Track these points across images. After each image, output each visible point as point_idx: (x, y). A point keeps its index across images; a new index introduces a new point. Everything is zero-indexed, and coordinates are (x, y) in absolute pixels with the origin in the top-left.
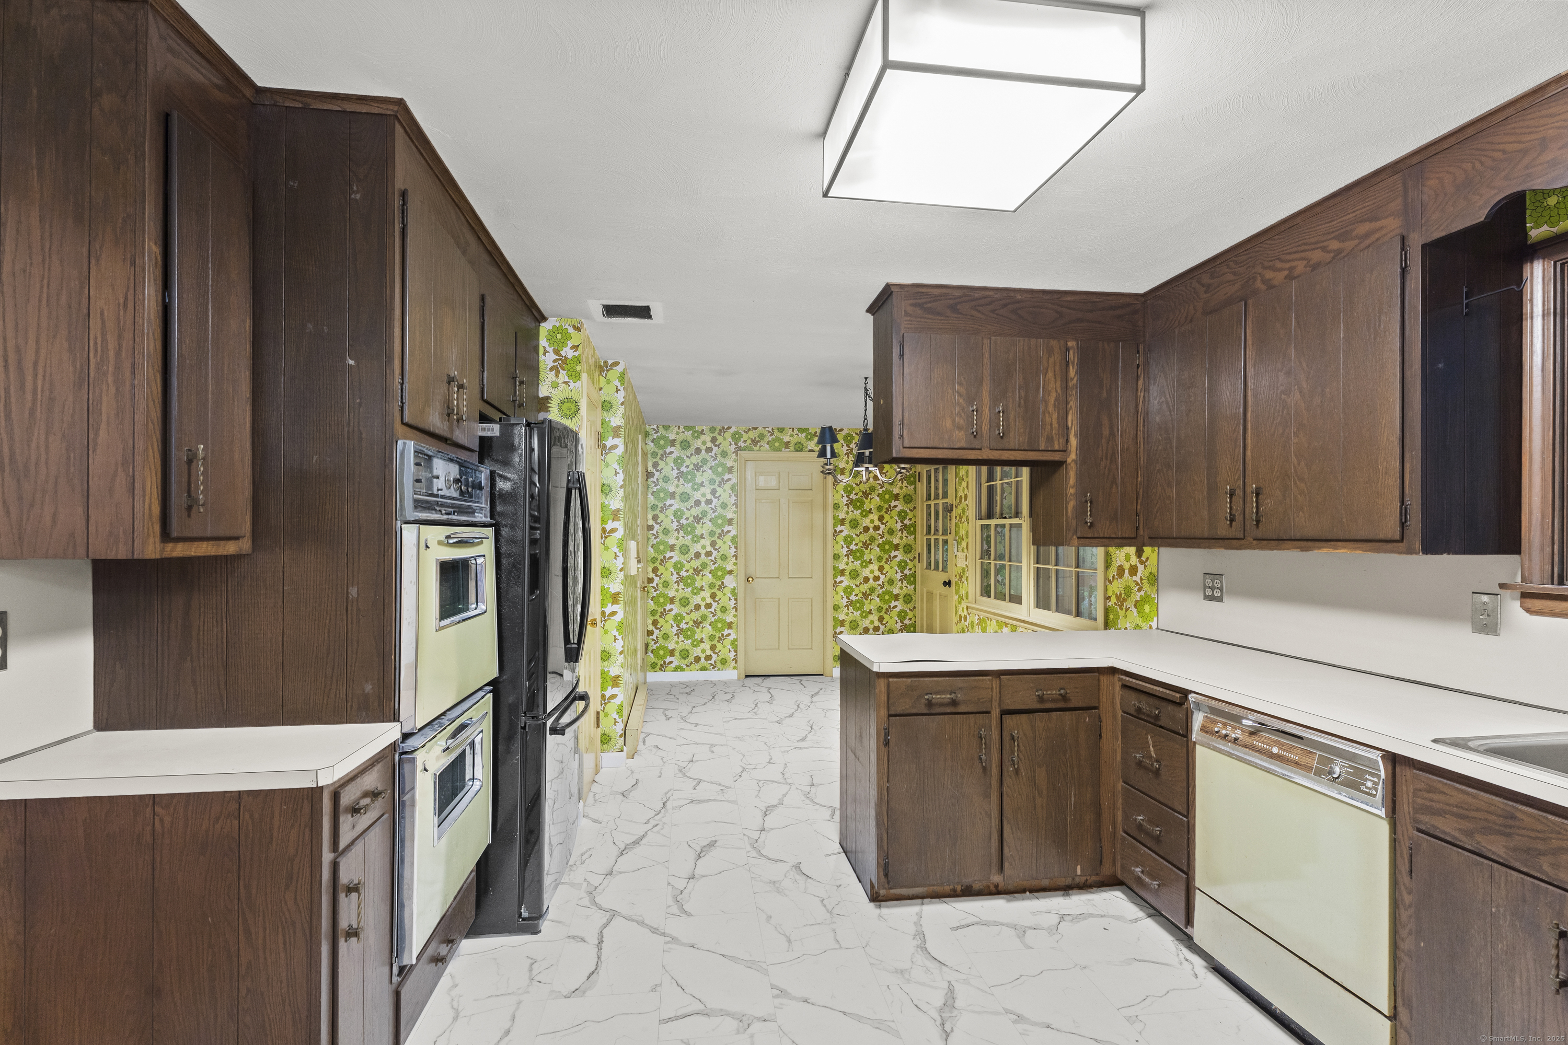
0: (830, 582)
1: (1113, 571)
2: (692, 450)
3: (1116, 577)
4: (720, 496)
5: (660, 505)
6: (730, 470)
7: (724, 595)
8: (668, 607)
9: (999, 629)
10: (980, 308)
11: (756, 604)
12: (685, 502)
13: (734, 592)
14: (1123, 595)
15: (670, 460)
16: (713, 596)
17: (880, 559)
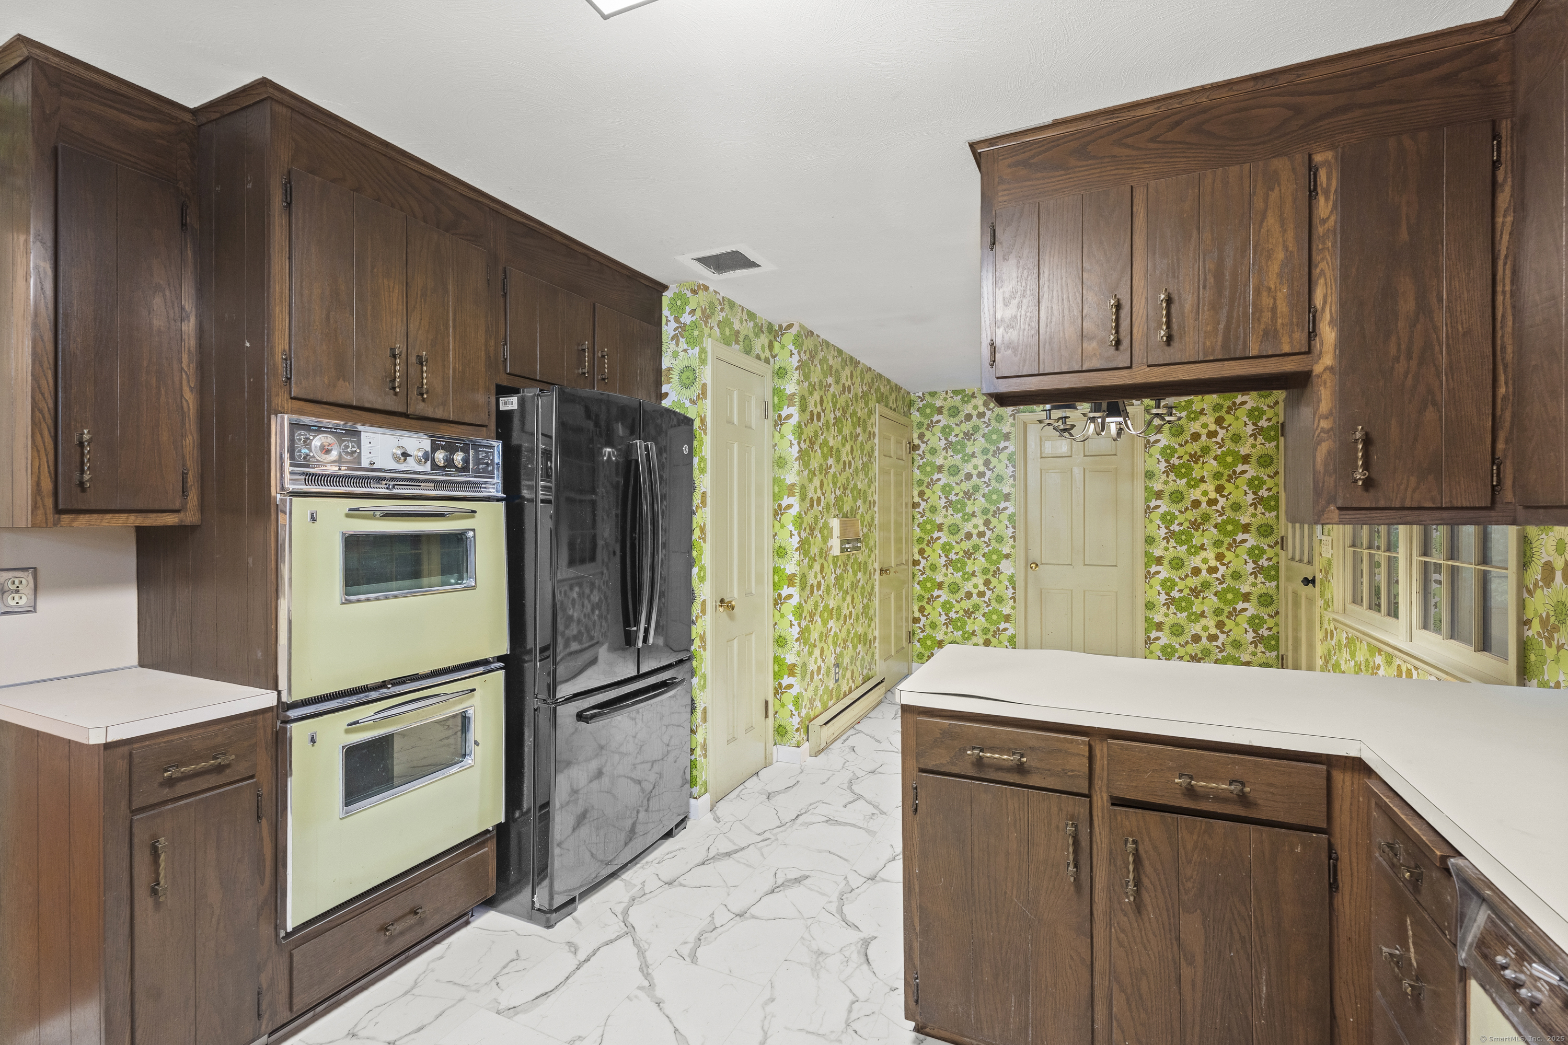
0: (1141, 572)
1: (1535, 573)
2: (962, 417)
3: (1541, 583)
4: (995, 467)
5: (927, 480)
6: (1007, 437)
7: (1000, 582)
8: (936, 593)
9: (1371, 656)
10: (1129, 141)
11: (1041, 595)
12: (954, 475)
13: (1011, 579)
14: (1552, 619)
15: (937, 429)
16: (987, 583)
17: (1217, 544)
